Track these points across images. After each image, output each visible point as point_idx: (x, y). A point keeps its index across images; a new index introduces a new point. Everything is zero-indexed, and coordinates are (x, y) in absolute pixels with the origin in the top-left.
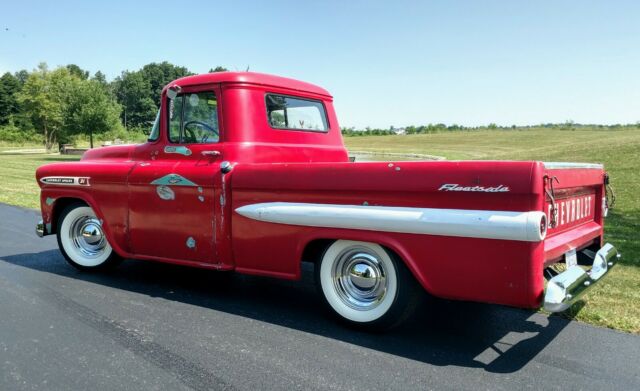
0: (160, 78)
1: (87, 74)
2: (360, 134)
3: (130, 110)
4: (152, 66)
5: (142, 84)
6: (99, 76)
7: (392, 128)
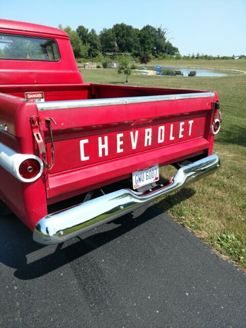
0: (120, 31)
1: (88, 30)
2: (214, 59)
3: (106, 47)
4: (117, 25)
5: (111, 35)
6: (93, 31)
7: (234, 55)
